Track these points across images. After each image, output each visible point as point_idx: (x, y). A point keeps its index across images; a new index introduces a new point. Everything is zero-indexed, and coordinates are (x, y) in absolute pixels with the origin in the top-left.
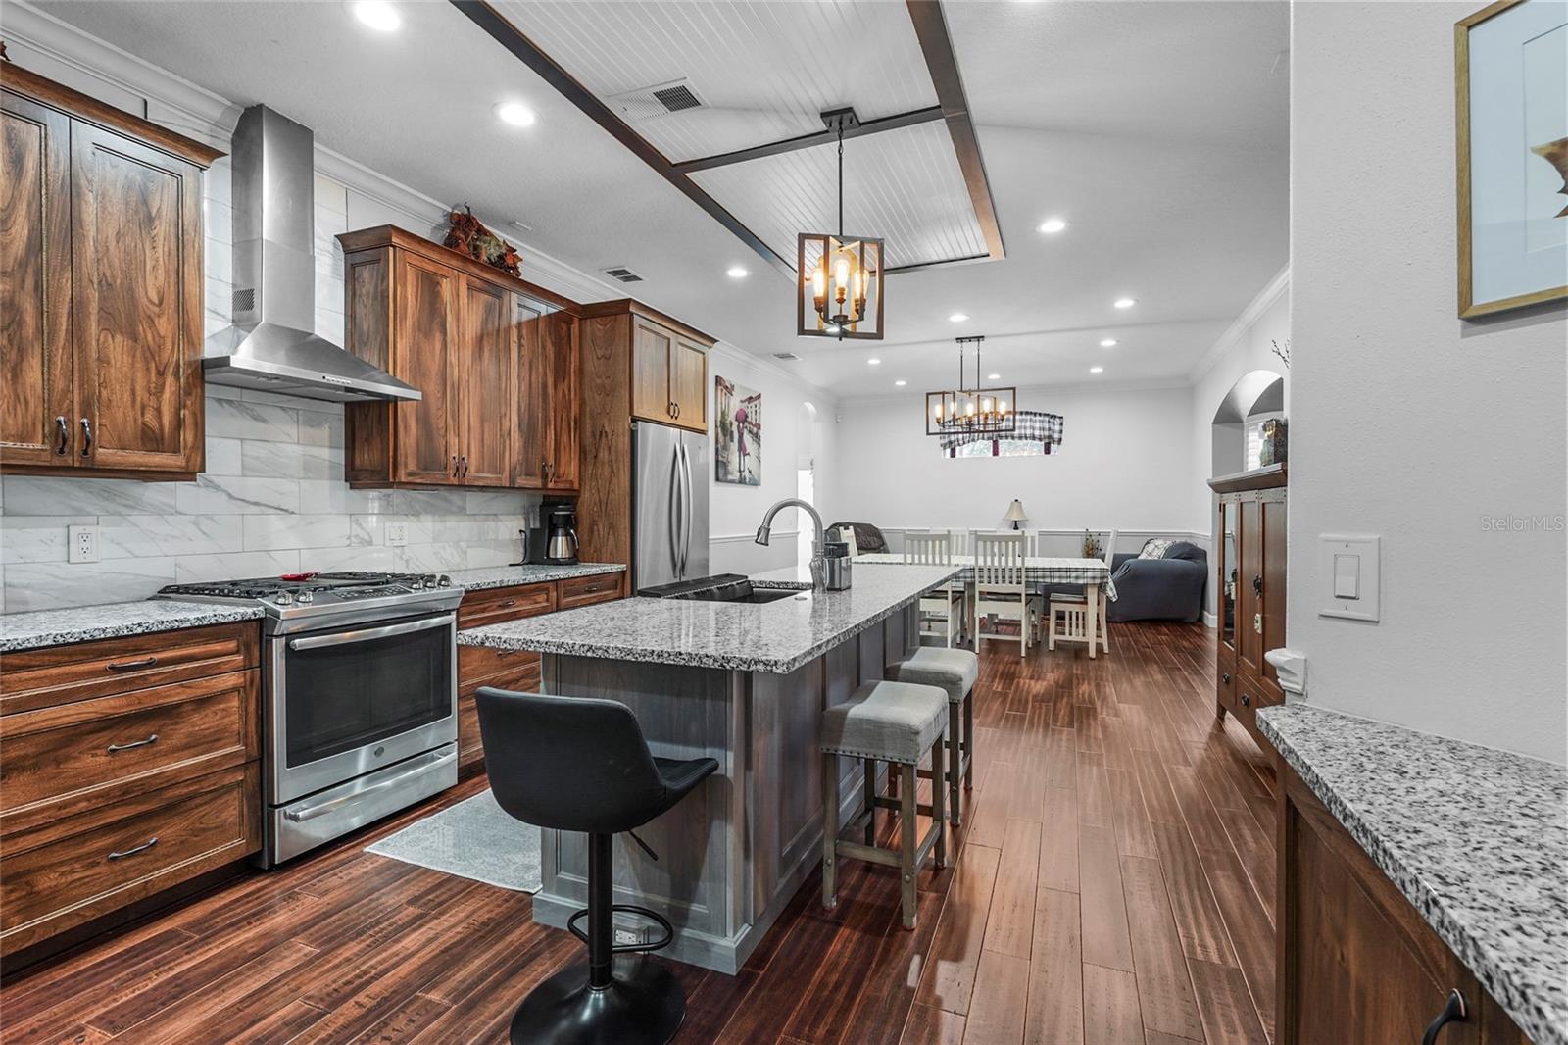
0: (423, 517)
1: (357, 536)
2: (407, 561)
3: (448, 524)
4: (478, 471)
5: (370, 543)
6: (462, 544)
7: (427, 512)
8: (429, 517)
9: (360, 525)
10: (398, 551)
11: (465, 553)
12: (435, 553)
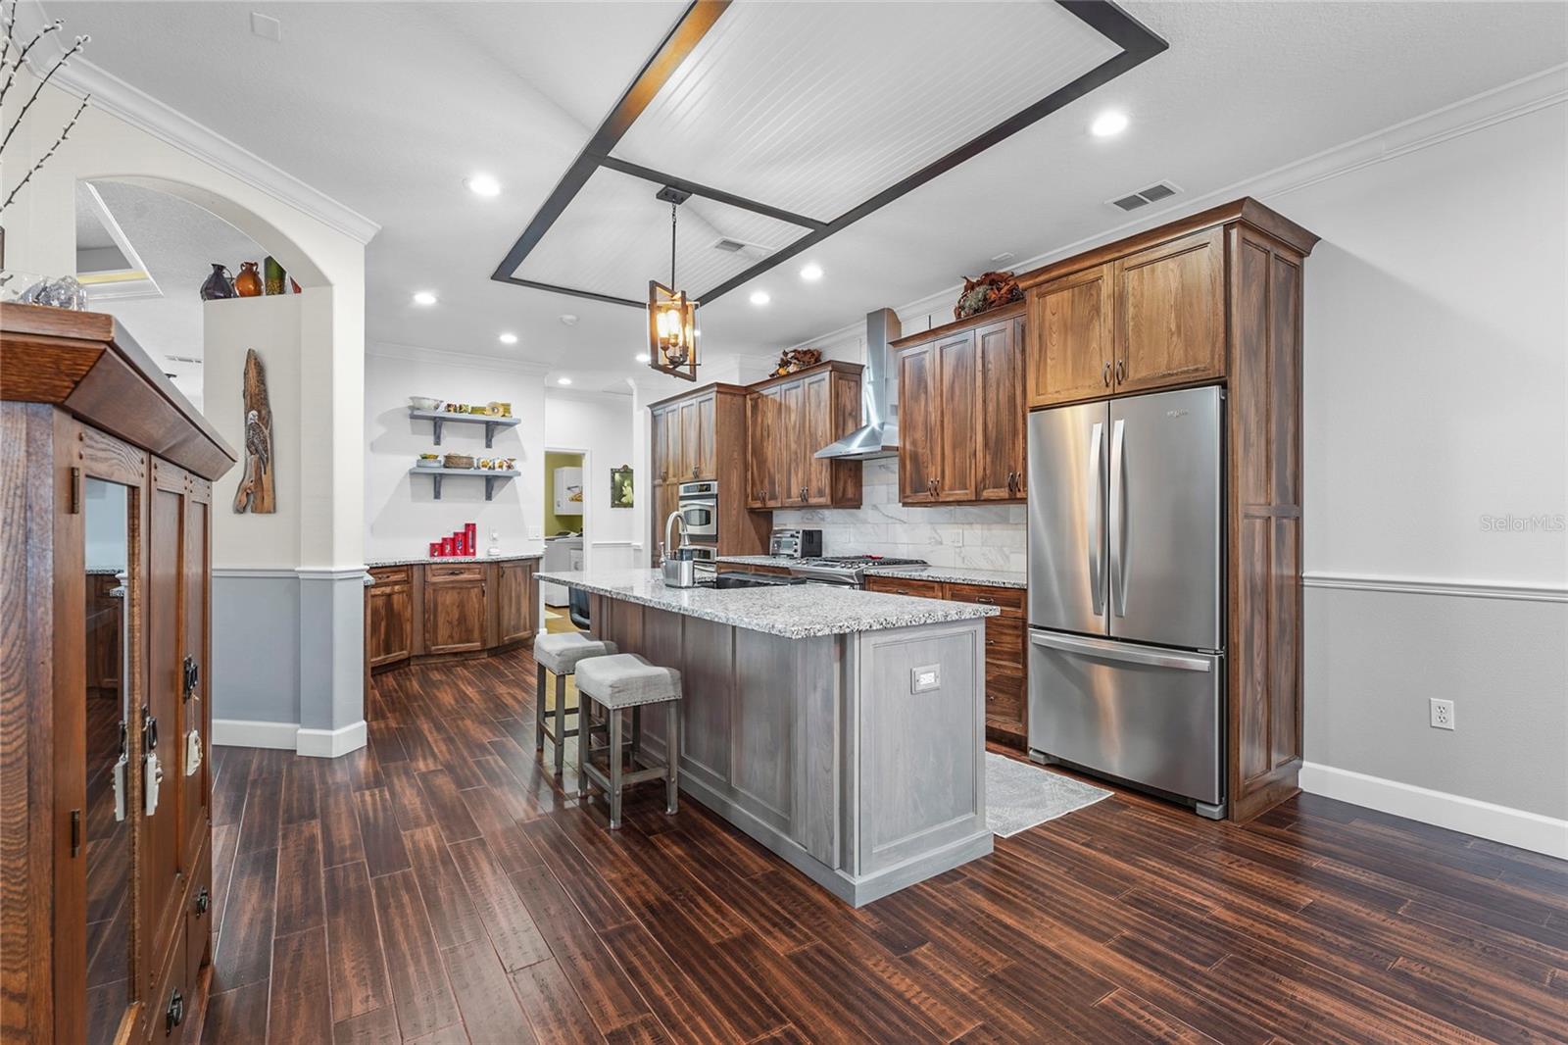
0: (975, 526)
1: (934, 538)
2: (964, 558)
3: (994, 532)
4: (951, 489)
5: (941, 543)
6: (1005, 549)
7: (977, 523)
8: (979, 526)
9: (935, 531)
10: (958, 550)
11: (1008, 557)
12: (983, 554)
